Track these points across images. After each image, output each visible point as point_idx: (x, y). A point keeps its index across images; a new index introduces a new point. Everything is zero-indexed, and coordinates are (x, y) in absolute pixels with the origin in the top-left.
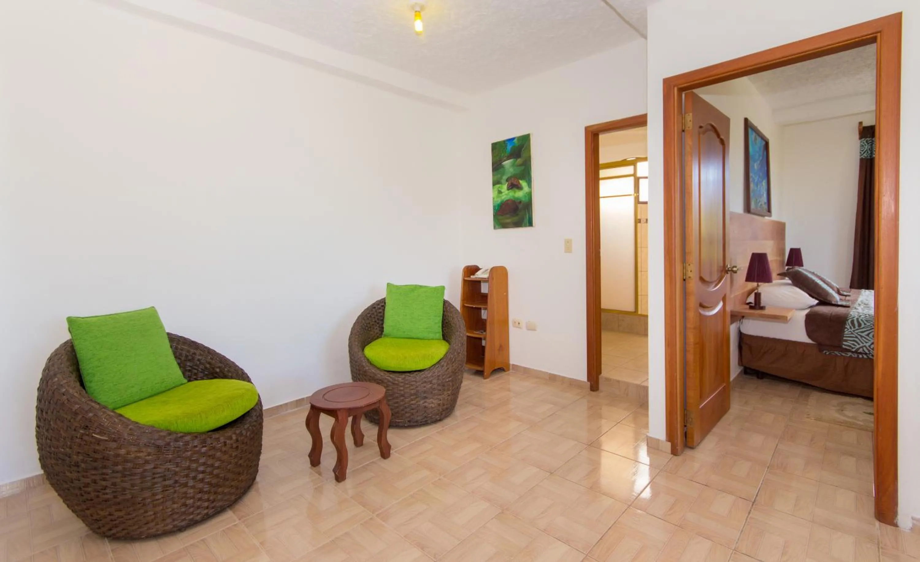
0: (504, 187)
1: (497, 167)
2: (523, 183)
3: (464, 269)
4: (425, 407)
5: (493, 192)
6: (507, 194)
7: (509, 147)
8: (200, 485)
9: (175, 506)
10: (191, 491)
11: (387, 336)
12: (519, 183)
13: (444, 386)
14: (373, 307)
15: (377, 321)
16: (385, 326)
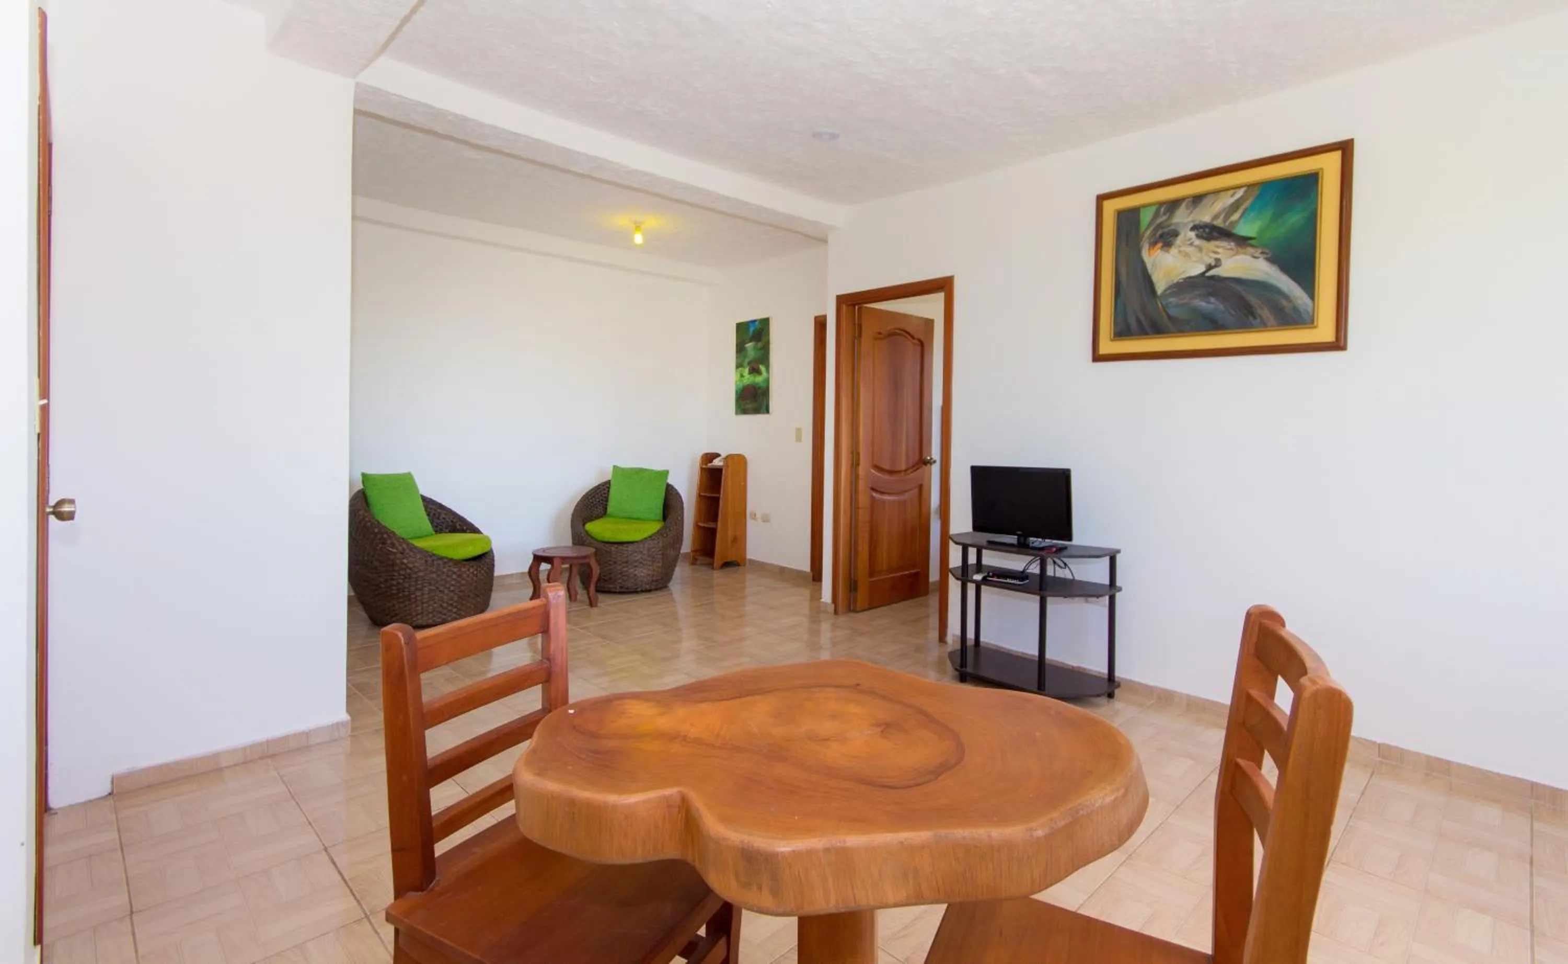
0: (746, 370)
1: (740, 349)
2: (762, 368)
3: (702, 457)
4: (635, 575)
5: (737, 375)
6: (748, 379)
7: (752, 329)
8: (452, 594)
9: (435, 605)
10: (445, 597)
11: (610, 516)
12: (759, 368)
13: (653, 558)
14: (598, 488)
15: (601, 502)
16: (608, 507)
